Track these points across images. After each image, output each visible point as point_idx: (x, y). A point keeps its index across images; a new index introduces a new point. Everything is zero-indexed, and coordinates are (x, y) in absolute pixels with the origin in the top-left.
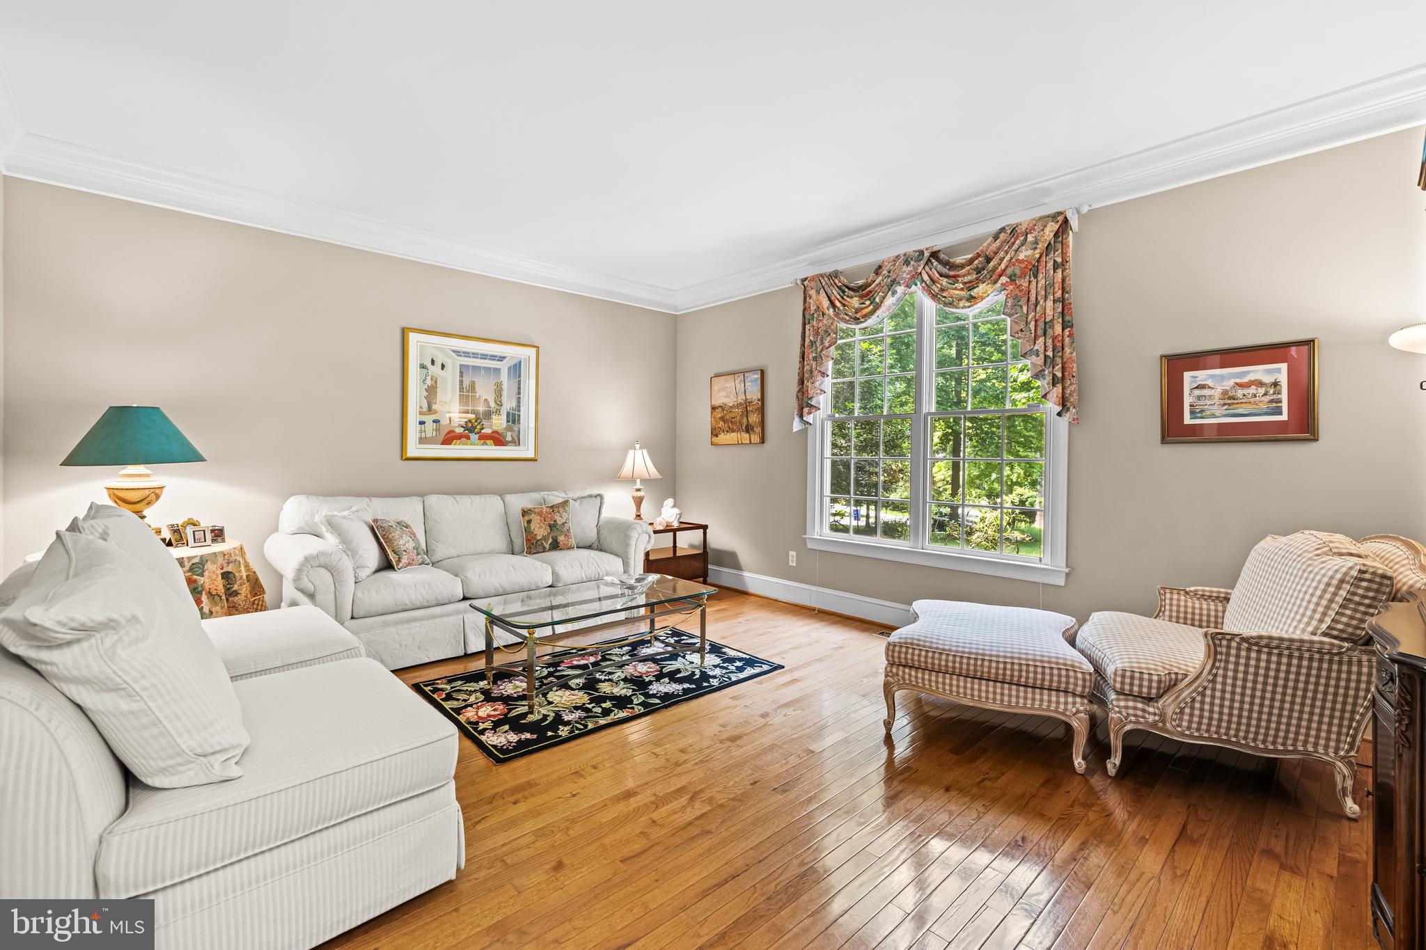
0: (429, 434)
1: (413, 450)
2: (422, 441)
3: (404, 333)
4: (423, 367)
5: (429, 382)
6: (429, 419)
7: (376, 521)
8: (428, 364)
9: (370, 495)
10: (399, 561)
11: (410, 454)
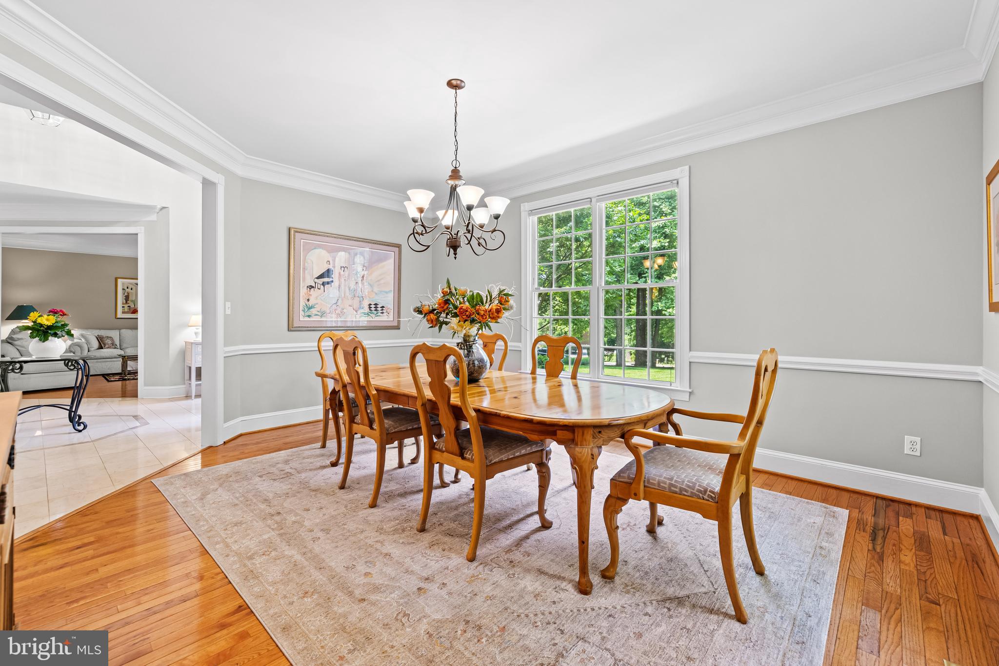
0: (126, 310)
1: (120, 315)
2: (123, 313)
3: (116, 279)
4: (123, 289)
5: (126, 294)
6: (126, 306)
7: (98, 335)
8: (126, 288)
9: (100, 329)
10: (105, 346)
11: (118, 317)
